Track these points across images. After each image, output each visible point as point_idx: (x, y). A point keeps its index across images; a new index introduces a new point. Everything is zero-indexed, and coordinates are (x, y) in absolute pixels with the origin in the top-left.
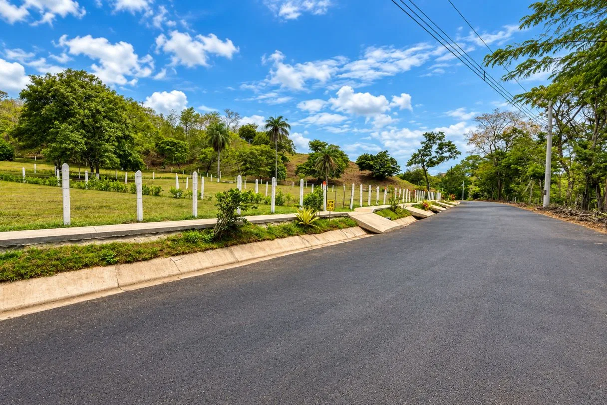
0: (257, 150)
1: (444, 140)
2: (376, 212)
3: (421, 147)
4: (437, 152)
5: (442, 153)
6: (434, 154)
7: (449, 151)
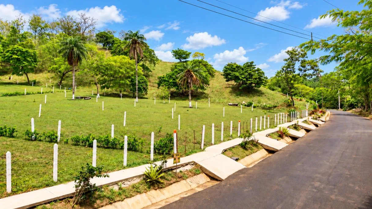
0: (115, 62)
1: (307, 57)
2: (225, 152)
3: (284, 63)
4: (300, 70)
5: (305, 71)
6: (297, 72)
7: (312, 68)
